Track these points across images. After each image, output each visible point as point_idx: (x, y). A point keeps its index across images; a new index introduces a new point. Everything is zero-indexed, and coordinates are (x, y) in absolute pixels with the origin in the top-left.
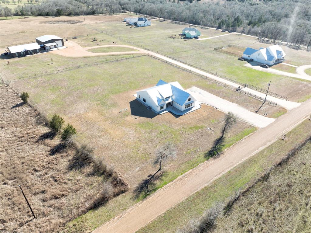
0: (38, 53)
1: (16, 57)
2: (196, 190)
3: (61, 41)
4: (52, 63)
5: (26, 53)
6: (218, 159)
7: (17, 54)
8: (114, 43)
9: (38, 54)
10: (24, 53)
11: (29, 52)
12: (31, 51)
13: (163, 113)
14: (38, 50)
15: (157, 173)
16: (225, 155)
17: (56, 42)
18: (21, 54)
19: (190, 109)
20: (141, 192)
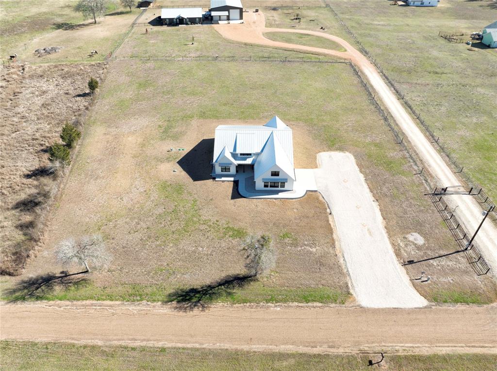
0: (196, 23)
1: (166, 24)
2: (75, 340)
3: (239, 10)
4: (193, 44)
5: (181, 21)
6: (181, 313)
7: (168, 20)
8: (322, 28)
9: (197, 25)
10: (178, 20)
11: (184, 20)
12: (188, 20)
13: (223, 179)
14: (197, 20)
15: (77, 274)
16: (202, 313)
17: (231, 10)
18: (173, 22)
19: (277, 192)
20: (25, 288)
